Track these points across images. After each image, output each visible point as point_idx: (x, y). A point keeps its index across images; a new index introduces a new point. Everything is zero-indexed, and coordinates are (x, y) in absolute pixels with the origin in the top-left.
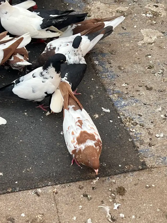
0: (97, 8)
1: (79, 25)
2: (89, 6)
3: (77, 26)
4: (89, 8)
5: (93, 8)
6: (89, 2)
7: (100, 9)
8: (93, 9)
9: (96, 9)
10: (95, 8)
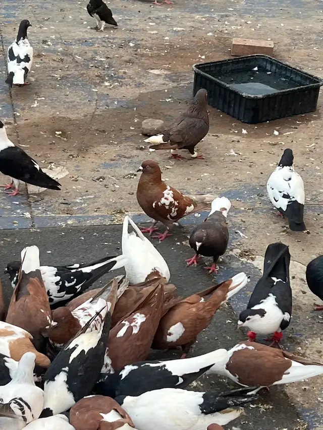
0: (317, 351)
1: (251, 348)
2: (300, 348)
3: (247, 348)
4: (302, 352)
5: (308, 352)
6: (298, 341)
7: (322, 353)
8: (309, 354)
9: (315, 354)
10: (312, 352)
